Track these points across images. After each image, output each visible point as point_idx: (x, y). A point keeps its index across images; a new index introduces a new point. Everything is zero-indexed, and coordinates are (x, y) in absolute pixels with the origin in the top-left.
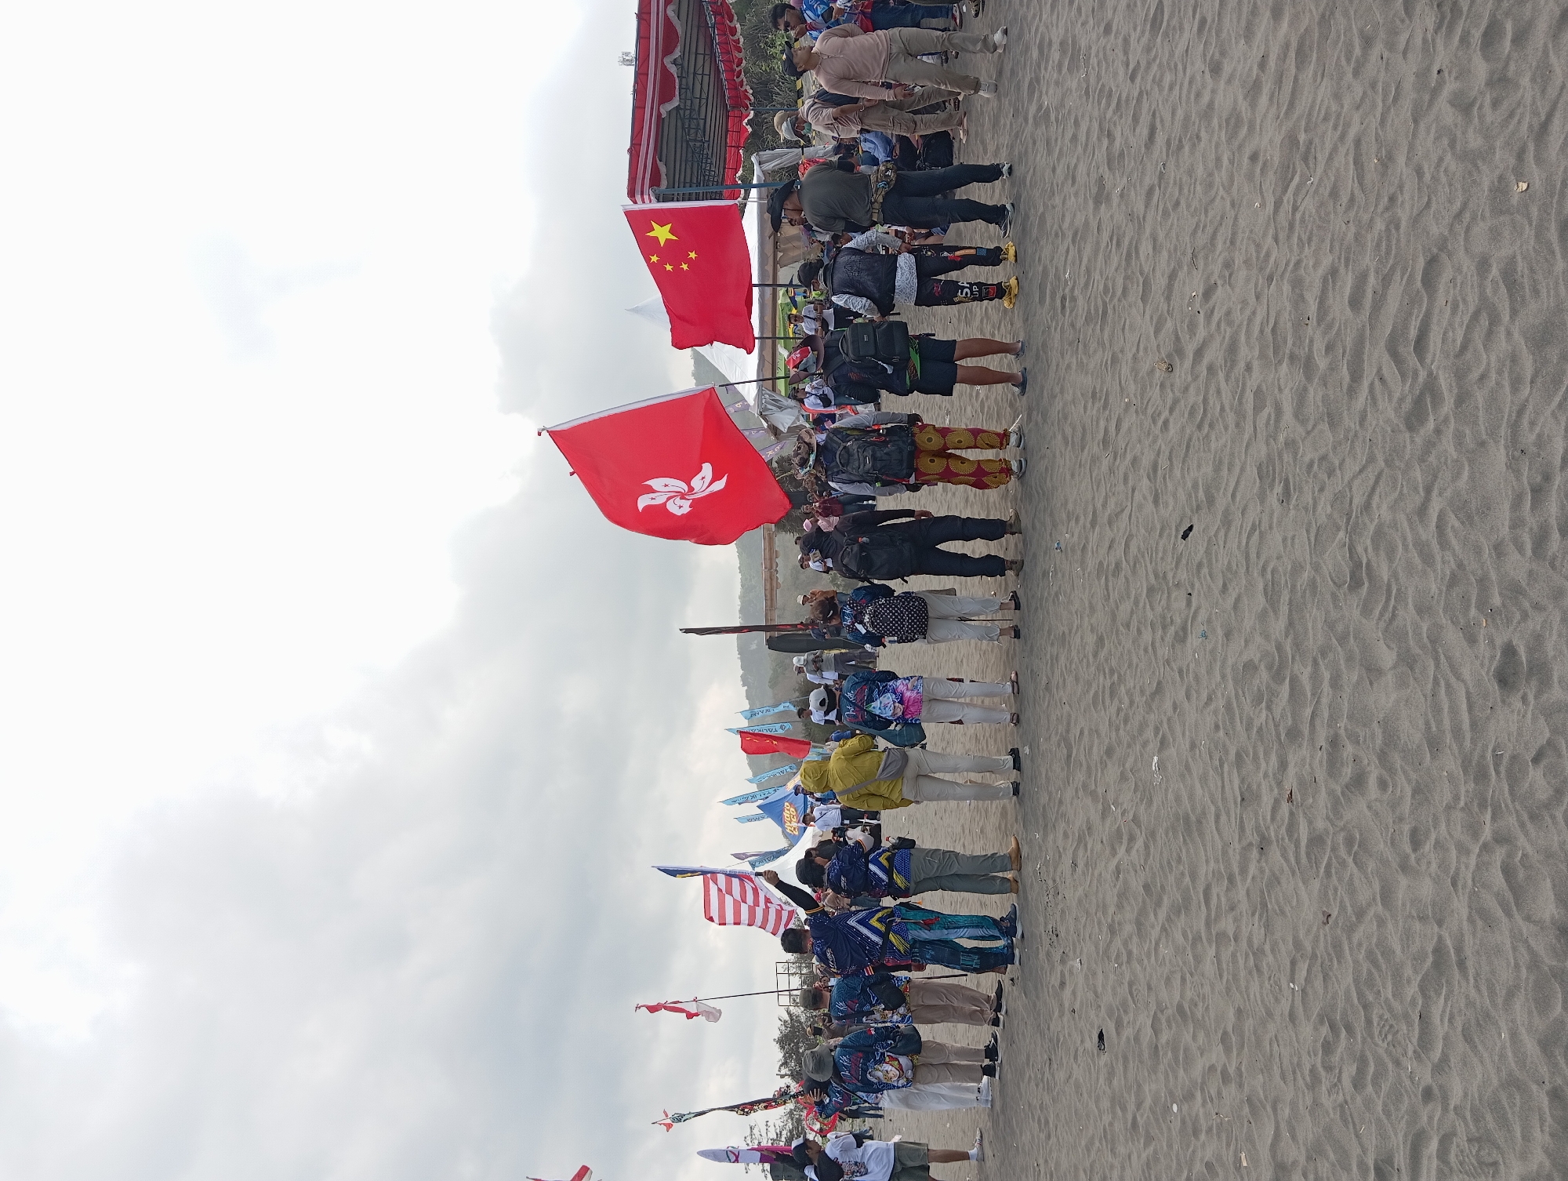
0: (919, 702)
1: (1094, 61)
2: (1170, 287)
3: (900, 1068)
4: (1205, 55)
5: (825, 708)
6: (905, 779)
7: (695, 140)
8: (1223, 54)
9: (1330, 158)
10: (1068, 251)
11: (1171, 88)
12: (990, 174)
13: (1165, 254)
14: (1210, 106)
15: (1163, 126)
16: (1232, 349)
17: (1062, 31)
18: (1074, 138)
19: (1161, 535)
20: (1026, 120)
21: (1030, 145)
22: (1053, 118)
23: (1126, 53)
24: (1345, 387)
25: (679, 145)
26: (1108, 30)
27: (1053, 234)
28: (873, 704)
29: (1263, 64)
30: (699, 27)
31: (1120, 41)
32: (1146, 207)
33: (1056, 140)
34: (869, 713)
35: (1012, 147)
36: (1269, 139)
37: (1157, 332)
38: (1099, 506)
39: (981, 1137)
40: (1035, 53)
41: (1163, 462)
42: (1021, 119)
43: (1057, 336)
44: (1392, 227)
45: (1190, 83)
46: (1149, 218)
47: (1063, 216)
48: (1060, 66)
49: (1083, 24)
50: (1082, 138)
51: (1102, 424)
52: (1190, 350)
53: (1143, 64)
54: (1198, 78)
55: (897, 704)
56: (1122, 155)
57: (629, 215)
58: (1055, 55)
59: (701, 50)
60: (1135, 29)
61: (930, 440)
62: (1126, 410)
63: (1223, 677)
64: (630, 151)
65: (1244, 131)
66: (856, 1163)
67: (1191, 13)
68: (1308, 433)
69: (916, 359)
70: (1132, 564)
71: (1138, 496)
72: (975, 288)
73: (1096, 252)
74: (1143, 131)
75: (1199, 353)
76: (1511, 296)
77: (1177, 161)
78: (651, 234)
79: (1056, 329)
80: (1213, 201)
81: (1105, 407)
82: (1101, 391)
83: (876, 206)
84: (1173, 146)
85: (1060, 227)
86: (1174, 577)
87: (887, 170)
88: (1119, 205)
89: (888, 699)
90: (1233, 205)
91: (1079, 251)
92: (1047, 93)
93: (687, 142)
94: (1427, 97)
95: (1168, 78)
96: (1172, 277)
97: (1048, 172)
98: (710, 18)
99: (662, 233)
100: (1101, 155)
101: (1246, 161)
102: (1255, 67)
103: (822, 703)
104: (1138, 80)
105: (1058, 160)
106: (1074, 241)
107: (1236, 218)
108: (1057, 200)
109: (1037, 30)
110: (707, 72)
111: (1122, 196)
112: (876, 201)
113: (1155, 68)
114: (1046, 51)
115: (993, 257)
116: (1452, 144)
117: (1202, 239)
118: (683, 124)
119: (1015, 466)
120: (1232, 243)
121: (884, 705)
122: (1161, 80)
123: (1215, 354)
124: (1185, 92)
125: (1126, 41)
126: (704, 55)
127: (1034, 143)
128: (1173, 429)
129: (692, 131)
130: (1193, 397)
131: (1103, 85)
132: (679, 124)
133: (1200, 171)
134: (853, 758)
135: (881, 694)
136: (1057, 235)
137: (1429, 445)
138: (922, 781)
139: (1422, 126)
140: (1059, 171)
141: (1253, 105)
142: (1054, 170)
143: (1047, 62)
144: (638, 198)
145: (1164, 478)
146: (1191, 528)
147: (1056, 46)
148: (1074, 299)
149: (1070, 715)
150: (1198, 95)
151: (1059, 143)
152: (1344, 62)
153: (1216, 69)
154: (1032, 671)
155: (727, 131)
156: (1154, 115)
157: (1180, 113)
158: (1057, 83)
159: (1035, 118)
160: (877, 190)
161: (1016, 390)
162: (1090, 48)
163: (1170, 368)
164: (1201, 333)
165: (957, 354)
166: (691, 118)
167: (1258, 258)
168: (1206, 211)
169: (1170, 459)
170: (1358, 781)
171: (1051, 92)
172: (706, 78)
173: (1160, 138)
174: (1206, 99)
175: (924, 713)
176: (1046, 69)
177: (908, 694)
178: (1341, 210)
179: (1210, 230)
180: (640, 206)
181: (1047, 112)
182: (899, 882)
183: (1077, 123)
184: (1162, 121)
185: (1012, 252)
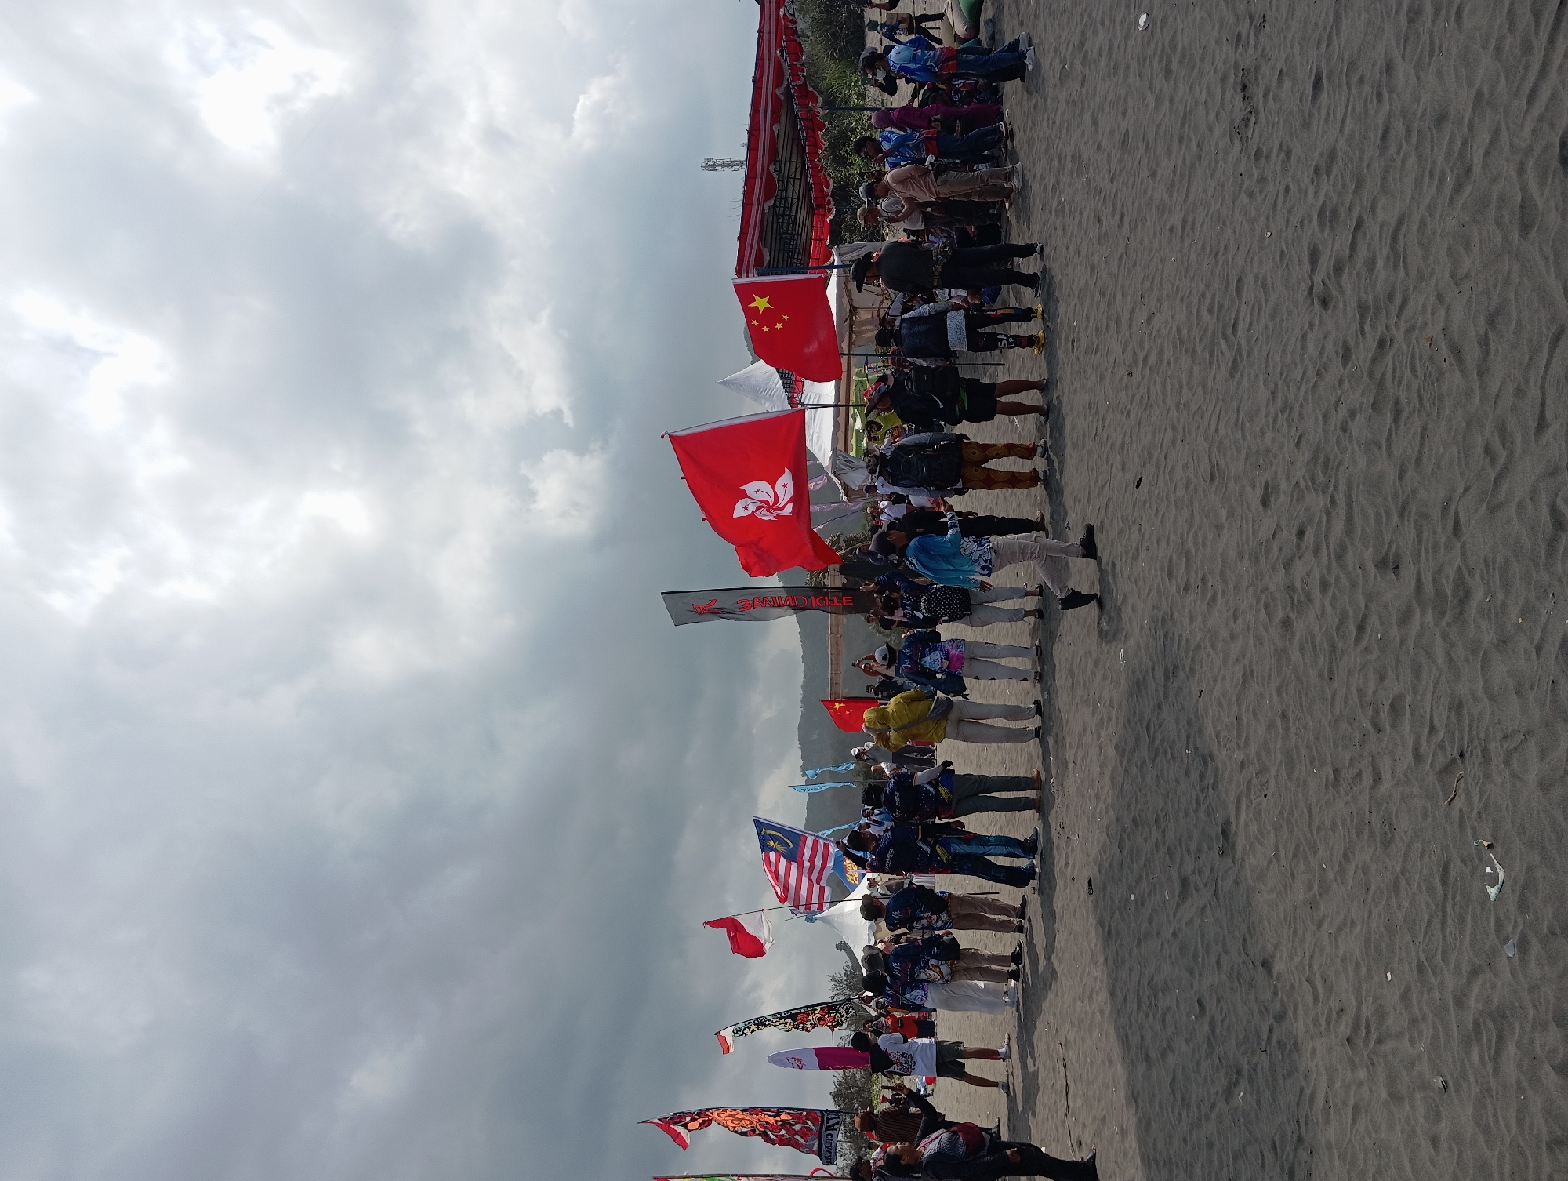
0: (961, 658)
1: (1091, 169)
2: (1131, 319)
3: (941, 974)
4: (1148, 165)
5: (887, 663)
6: (949, 721)
7: (787, 233)
8: (1157, 165)
9: (1202, 226)
10: (1076, 305)
11: (1133, 187)
12: (1028, 250)
13: (1129, 298)
14: (1151, 198)
15: (1128, 212)
16: (1161, 353)
17: (1073, 147)
18: (1080, 223)
19: (1126, 492)
20: (1050, 213)
21: (1053, 231)
22: (1067, 210)
23: (1109, 163)
24: (1208, 362)
25: (774, 237)
26: (1099, 147)
27: (1067, 294)
28: (925, 659)
29: (1174, 172)
30: (793, 139)
31: (1106, 155)
32: (1119, 268)
33: (1069, 226)
34: (922, 666)
35: (1041, 233)
36: (1176, 219)
37: (1124, 351)
38: (1092, 485)
39: (1009, 1039)
40: (1056, 163)
41: (1128, 440)
42: (1047, 212)
43: (1069, 370)
44: (1225, 263)
45: (1141, 183)
46: (1120, 276)
47: (1073, 280)
48: (1072, 172)
49: (1085, 143)
50: (1084, 225)
51: (1095, 424)
52: (1141, 357)
53: (1118, 170)
54: (1146, 180)
55: (944, 660)
56: (1106, 234)
57: (737, 287)
58: (1069, 165)
59: (794, 159)
60: (1114, 148)
61: (974, 453)
62: (1108, 411)
63: (1156, 571)
64: (739, 238)
65: (1166, 214)
66: (903, 1054)
67: (1142, 139)
68: (1193, 395)
69: (964, 396)
70: (1110, 519)
71: (1114, 469)
72: (1011, 340)
73: (1092, 305)
74: (1118, 216)
75: (1145, 360)
76: (1265, 292)
77: (1135, 235)
78: (753, 305)
79: (1068, 364)
80: (1152, 259)
81: (1096, 413)
82: (1094, 402)
83: (937, 273)
84: (1133, 226)
85: (1071, 288)
86: (1132, 517)
87: (945, 247)
88: (1105, 269)
89: (937, 655)
90: (1161, 260)
91: (1082, 304)
92: (1064, 191)
93: (781, 234)
94: (1237, 189)
95: (1131, 180)
96: (1132, 313)
97: (1064, 249)
98: (802, 132)
99: (761, 303)
100: (1095, 234)
101: (1167, 233)
102: (1171, 173)
103: (884, 658)
104: (1115, 182)
105: (1070, 240)
106: (1079, 297)
107: (1163, 269)
108: (1070, 270)
109: (1058, 145)
110: (798, 176)
111: (1106, 262)
112: (936, 270)
113: (1124, 174)
114: (1063, 160)
115: (1026, 315)
116: (1245, 215)
117: (1147, 284)
118: (778, 219)
119: (1041, 476)
120: (1161, 285)
121: (933, 660)
122: (1128, 181)
123: (1152, 360)
124: (1138, 189)
125: (1109, 156)
126: (797, 162)
127: (1056, 229)
128: (1133, 415)
129: (785, 225)
130: (1143, 390)
131: (1097, 186)
132: (775, 220)
133: (1146, 242)
134: (910, 703)
135: (931, 651)
136: (1069, 295)
137: (1239, 383)
138: (962, 724)
139: (1236, 205)
140: (1071, 248)
141: (1171, 197)
142: (1067, 248)
143: (1064, 169)
144: (745, 275)
145: (1128, 451)
146: (1141, 479)
147: (1069, 158)
148: (1079, 340)
149: (1074, 651)
150: (1145, 192)
151: (1071, 228)
152: (1208, 170)
153: (1153, 174)
154: (1050, 632)
155: (812, 227)
156: (1123, 205)
157: (1136, 204)
158: (1070, 185)
159: (1056, 211)
160: (937, 261)
161: (1042, 418)
162: (1090, 160)
163: (1130, 374)
164: (1147, 346)
165: (997, 392)
166: (784, 215)
167: (1172, 292)
168: (1149, 267)
169: (1131, 437)
170: (1214, 598)
171: (1066, 191)
172: (797, 181)
173: (1126, 220)
174: (1150, 193)
175: (965, 669)
176: (1063, 174)
177: (953, 652)
178: (1206, 257)
179: (1150, 278)
180: (745, 280)
181: (1063, 208)
182: (943, 793)
183: (1081, 213)
184: (1127, 209)
185: (1040, 310)
